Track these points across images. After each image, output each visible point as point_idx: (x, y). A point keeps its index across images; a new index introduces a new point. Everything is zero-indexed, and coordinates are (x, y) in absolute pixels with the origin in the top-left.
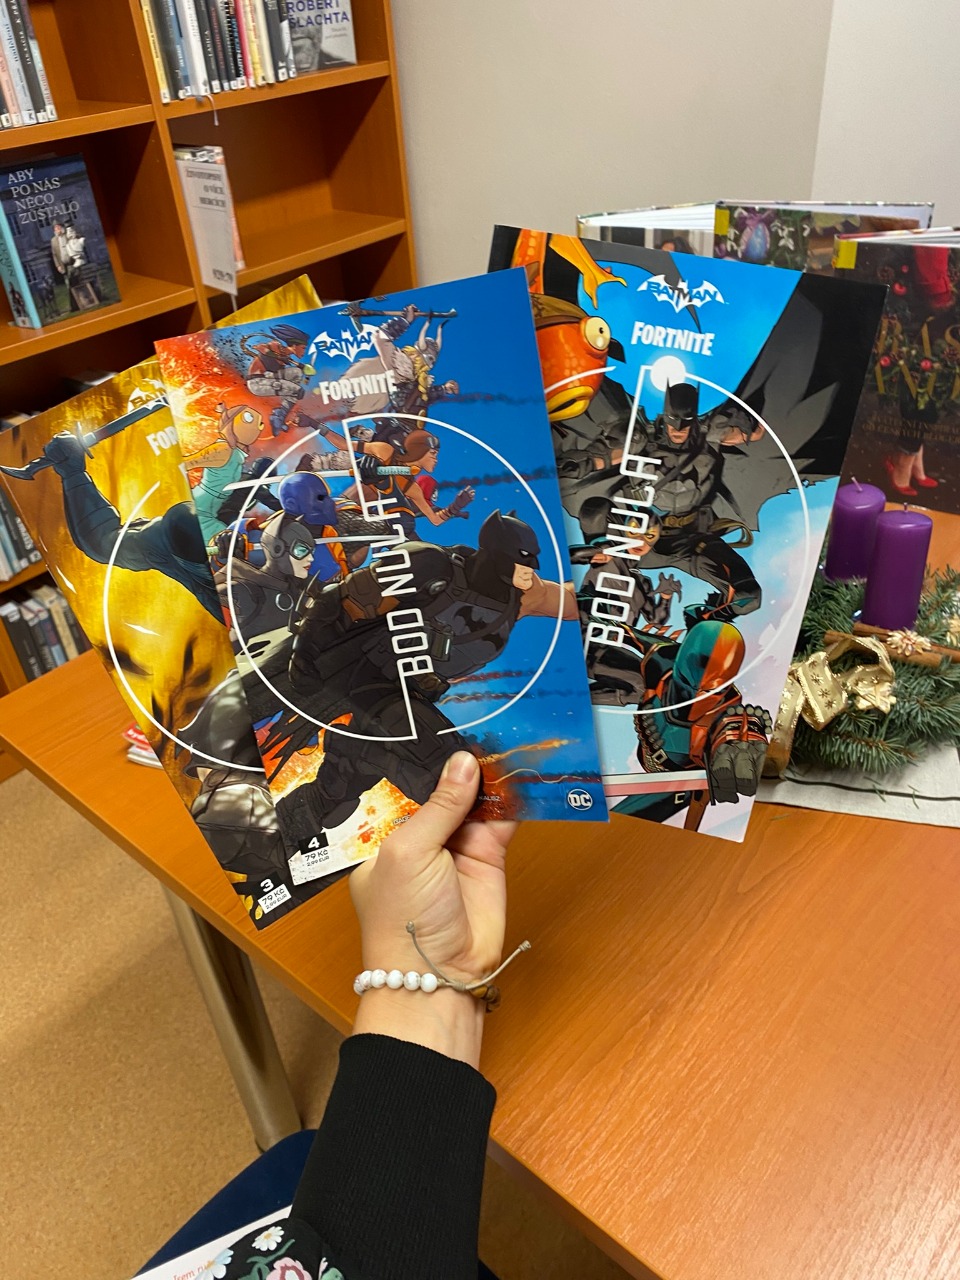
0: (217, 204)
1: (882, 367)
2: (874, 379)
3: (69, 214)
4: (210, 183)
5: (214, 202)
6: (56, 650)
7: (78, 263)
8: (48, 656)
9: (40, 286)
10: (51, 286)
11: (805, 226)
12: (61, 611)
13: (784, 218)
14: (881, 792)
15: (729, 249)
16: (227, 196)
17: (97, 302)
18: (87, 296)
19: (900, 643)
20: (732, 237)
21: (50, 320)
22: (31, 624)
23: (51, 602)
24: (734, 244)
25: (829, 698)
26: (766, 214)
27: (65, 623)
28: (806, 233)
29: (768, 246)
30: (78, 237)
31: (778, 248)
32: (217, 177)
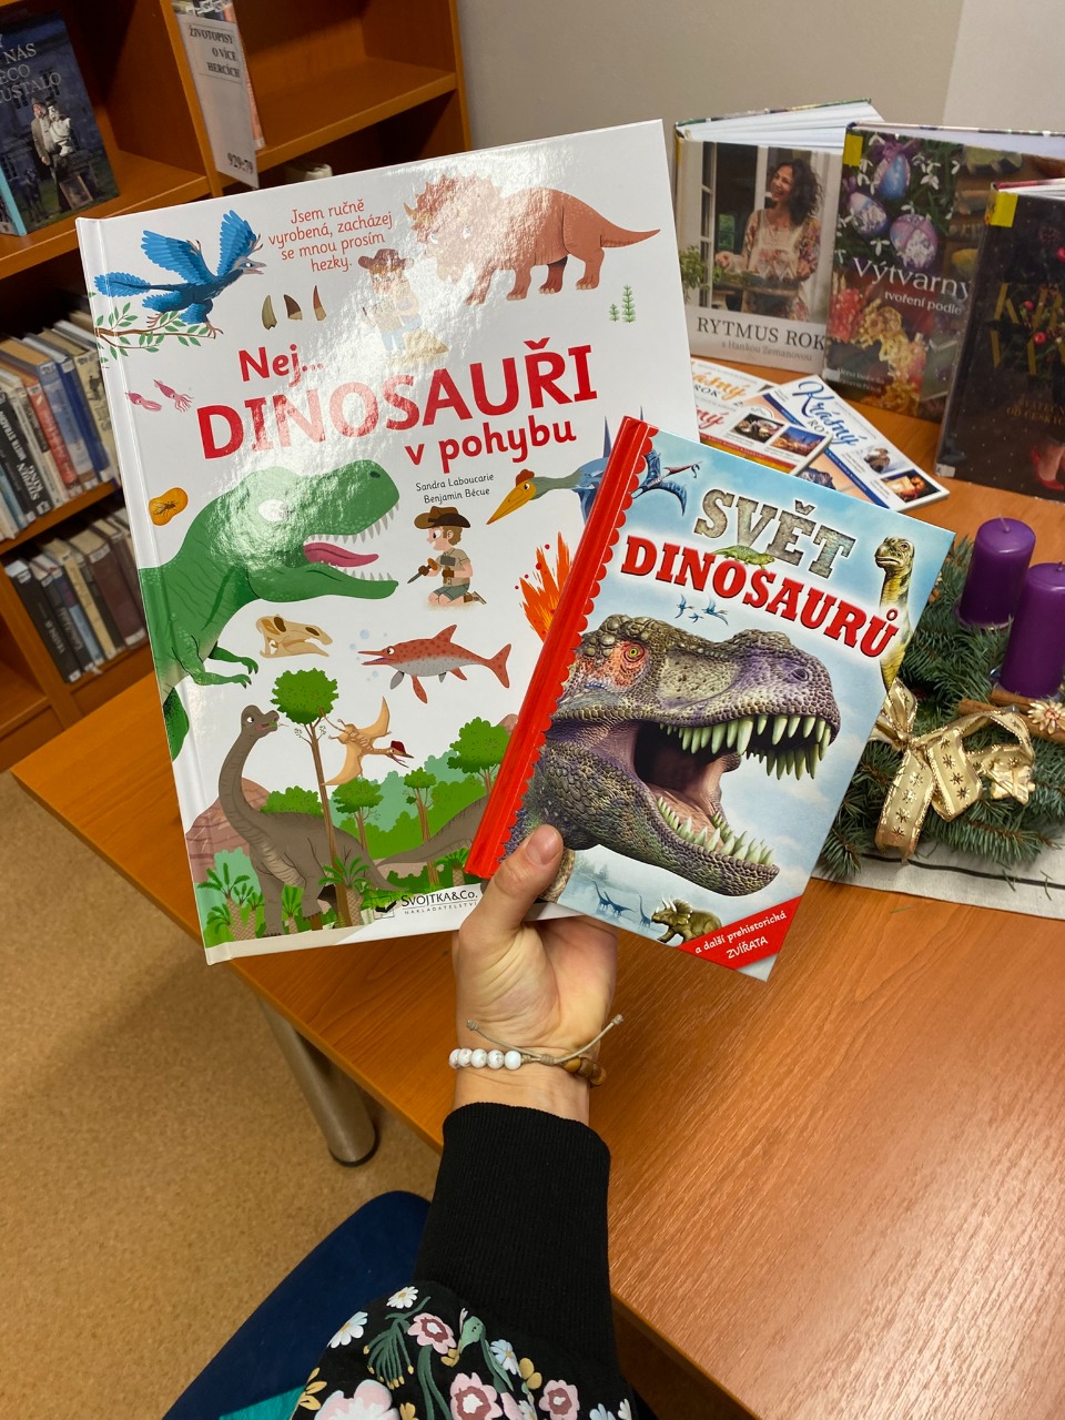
0: (230, 73)
1: (1037, 346)
2: (1026, 357)
3: (50, 89)
4: (220, 45)
5: (226, 70)
6: (74, 611)
7: (64, 151)
8: (66, 618)
9: (23, 183)
10: (35, 182)
11: (954, 162)
12: (77, 568)
13: (930, 151)
14: (1011, 879)
15: (860, 183)
16: (240, 62)
17: (91, 199)
18: (79, 192)
19: (1043, 718)
20: (864, 170)
21: (37, 225)
22: (44, 584)
23: (65, 559)
24: (866, 178)
25: (962, 785)
26: (907, 145)
27: (83, 582)
28: (954, 171)
29: (908, 183)
30: (62, 118)
31: (920, 186)
32: (227, 38)
